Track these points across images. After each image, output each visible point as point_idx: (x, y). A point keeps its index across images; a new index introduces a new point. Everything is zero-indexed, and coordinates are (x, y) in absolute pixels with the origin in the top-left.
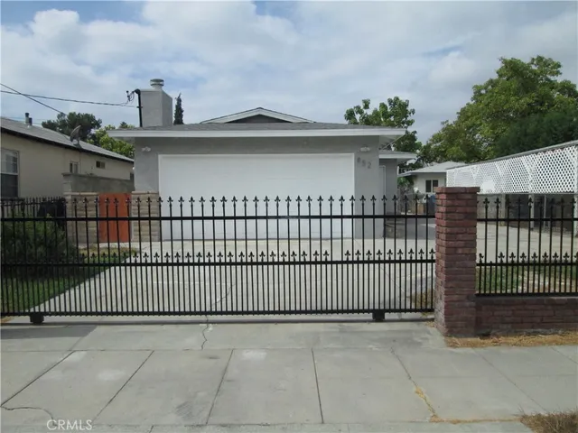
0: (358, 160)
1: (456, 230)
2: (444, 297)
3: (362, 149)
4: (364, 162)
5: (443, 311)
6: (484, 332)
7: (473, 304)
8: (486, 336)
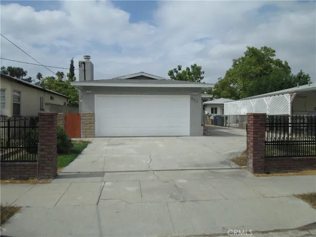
0: (192, 99)
1: (257, 130)
2: (252, 157)
3: (194, 93)
4: (194, 99)
5: (252, 163)
6: (267, 172)
7: (264, 160)
8: (268, 173)
